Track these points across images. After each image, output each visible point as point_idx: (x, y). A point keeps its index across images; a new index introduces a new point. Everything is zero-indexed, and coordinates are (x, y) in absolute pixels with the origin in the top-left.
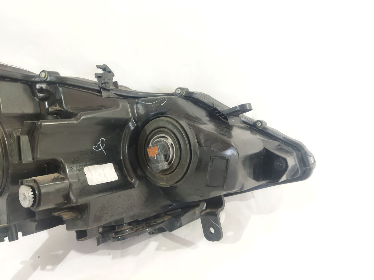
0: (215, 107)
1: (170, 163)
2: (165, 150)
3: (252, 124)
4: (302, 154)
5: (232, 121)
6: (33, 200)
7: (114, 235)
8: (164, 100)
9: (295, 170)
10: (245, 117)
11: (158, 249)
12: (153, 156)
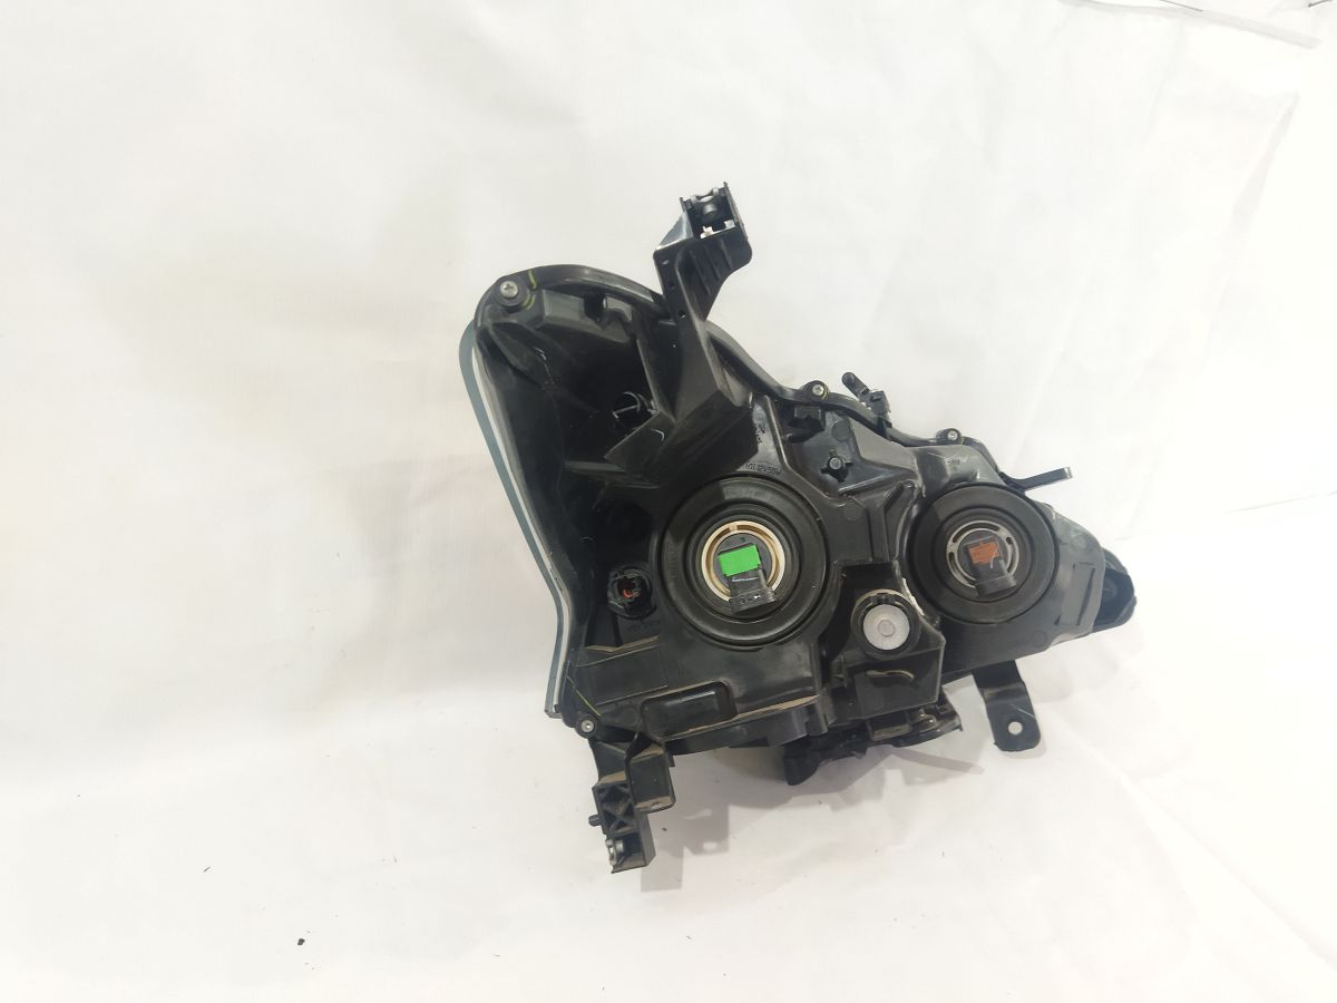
12: (985, 562)
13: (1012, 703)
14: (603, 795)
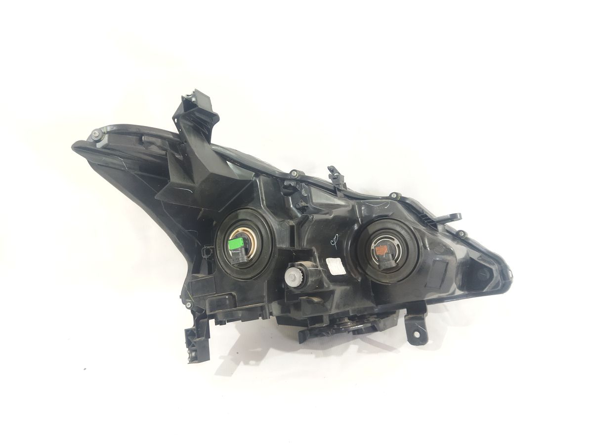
0: (425, 213)
1: (396, 261)
2: (392, 249)
3: (455, 233)
4: (501, 267)
5: (440, 227)
6: (302, 280)
7: (336, 327)
8: (387, 203)
9: (497, 282)
10: (448, 226)
11: (359, 351)
12: (381, 254)
13: (416, 323)
14: (188, 333)
